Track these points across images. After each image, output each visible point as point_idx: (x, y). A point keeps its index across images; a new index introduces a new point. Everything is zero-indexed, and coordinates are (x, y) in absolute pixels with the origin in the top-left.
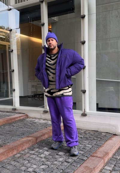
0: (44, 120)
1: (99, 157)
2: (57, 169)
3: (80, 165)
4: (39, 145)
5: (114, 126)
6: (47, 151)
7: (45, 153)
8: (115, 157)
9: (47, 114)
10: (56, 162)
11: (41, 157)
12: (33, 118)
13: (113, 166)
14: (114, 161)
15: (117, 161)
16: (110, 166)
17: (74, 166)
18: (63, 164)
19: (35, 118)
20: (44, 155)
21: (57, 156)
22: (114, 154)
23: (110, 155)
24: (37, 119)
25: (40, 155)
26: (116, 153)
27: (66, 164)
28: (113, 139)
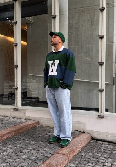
0: (14, 118)
1: (64, 154)
2: (19, 166)
3: (43, 163)
4: (4, 143)
5: (82, 124)
6: (11, 149)
7: (8, 151)
8: (80, 154)
9: (17, 111)
10: (19, 159)
11: (4, 155)
12: (3, 116)
13: (77, 163)
14: (79, 158)
15: (82, 158)
16: (74, 163)
17: (37, 163)
18: (26, 161)
19: (5, 116)
20: (8, 153)
21: (21, 154)
22: (80, 152)
23: (76, 152)
24: (7, 117)
25: (3, 152)
26: (82, 150)
27: (28, 161)
28: (80, 136)
